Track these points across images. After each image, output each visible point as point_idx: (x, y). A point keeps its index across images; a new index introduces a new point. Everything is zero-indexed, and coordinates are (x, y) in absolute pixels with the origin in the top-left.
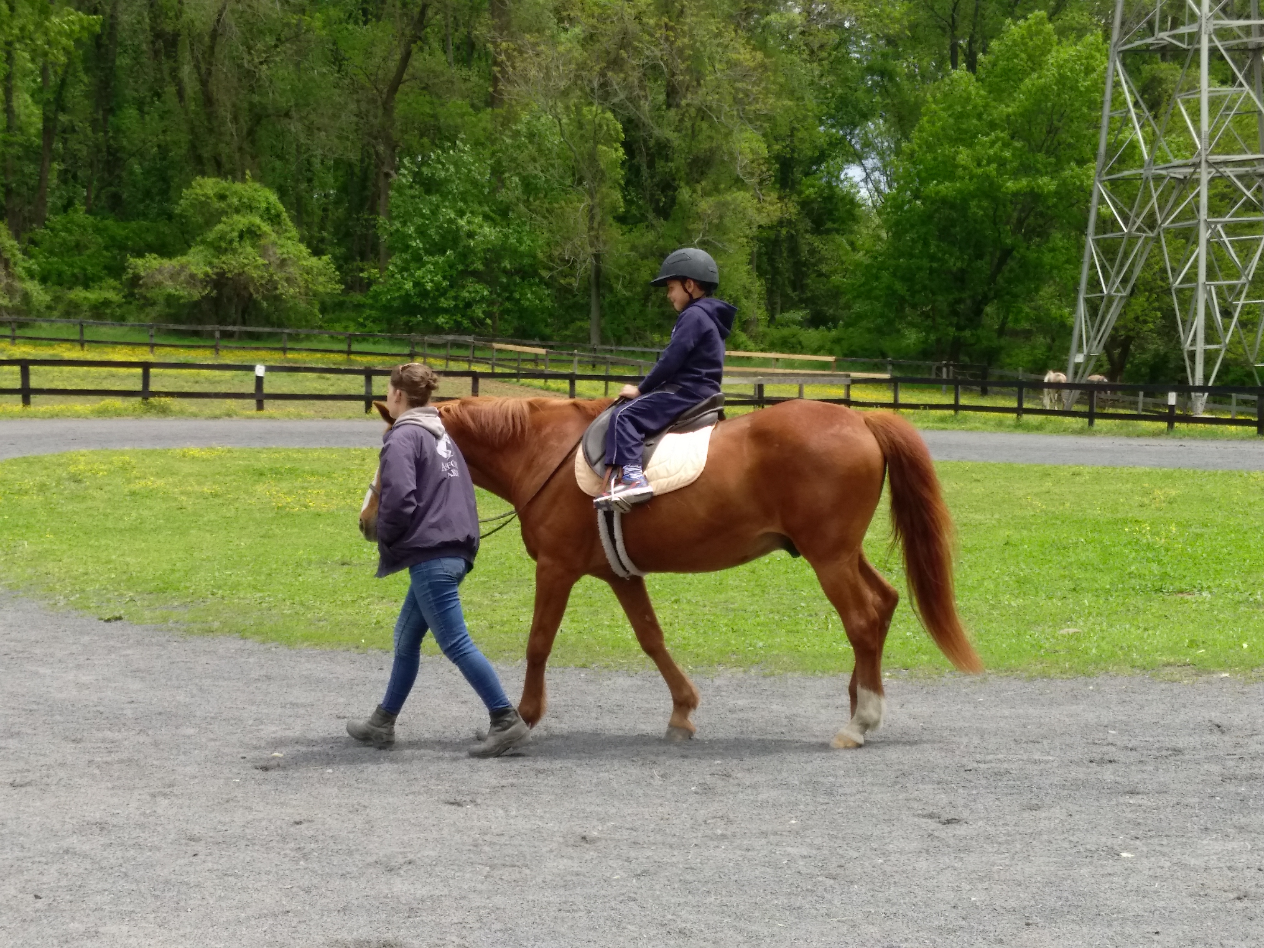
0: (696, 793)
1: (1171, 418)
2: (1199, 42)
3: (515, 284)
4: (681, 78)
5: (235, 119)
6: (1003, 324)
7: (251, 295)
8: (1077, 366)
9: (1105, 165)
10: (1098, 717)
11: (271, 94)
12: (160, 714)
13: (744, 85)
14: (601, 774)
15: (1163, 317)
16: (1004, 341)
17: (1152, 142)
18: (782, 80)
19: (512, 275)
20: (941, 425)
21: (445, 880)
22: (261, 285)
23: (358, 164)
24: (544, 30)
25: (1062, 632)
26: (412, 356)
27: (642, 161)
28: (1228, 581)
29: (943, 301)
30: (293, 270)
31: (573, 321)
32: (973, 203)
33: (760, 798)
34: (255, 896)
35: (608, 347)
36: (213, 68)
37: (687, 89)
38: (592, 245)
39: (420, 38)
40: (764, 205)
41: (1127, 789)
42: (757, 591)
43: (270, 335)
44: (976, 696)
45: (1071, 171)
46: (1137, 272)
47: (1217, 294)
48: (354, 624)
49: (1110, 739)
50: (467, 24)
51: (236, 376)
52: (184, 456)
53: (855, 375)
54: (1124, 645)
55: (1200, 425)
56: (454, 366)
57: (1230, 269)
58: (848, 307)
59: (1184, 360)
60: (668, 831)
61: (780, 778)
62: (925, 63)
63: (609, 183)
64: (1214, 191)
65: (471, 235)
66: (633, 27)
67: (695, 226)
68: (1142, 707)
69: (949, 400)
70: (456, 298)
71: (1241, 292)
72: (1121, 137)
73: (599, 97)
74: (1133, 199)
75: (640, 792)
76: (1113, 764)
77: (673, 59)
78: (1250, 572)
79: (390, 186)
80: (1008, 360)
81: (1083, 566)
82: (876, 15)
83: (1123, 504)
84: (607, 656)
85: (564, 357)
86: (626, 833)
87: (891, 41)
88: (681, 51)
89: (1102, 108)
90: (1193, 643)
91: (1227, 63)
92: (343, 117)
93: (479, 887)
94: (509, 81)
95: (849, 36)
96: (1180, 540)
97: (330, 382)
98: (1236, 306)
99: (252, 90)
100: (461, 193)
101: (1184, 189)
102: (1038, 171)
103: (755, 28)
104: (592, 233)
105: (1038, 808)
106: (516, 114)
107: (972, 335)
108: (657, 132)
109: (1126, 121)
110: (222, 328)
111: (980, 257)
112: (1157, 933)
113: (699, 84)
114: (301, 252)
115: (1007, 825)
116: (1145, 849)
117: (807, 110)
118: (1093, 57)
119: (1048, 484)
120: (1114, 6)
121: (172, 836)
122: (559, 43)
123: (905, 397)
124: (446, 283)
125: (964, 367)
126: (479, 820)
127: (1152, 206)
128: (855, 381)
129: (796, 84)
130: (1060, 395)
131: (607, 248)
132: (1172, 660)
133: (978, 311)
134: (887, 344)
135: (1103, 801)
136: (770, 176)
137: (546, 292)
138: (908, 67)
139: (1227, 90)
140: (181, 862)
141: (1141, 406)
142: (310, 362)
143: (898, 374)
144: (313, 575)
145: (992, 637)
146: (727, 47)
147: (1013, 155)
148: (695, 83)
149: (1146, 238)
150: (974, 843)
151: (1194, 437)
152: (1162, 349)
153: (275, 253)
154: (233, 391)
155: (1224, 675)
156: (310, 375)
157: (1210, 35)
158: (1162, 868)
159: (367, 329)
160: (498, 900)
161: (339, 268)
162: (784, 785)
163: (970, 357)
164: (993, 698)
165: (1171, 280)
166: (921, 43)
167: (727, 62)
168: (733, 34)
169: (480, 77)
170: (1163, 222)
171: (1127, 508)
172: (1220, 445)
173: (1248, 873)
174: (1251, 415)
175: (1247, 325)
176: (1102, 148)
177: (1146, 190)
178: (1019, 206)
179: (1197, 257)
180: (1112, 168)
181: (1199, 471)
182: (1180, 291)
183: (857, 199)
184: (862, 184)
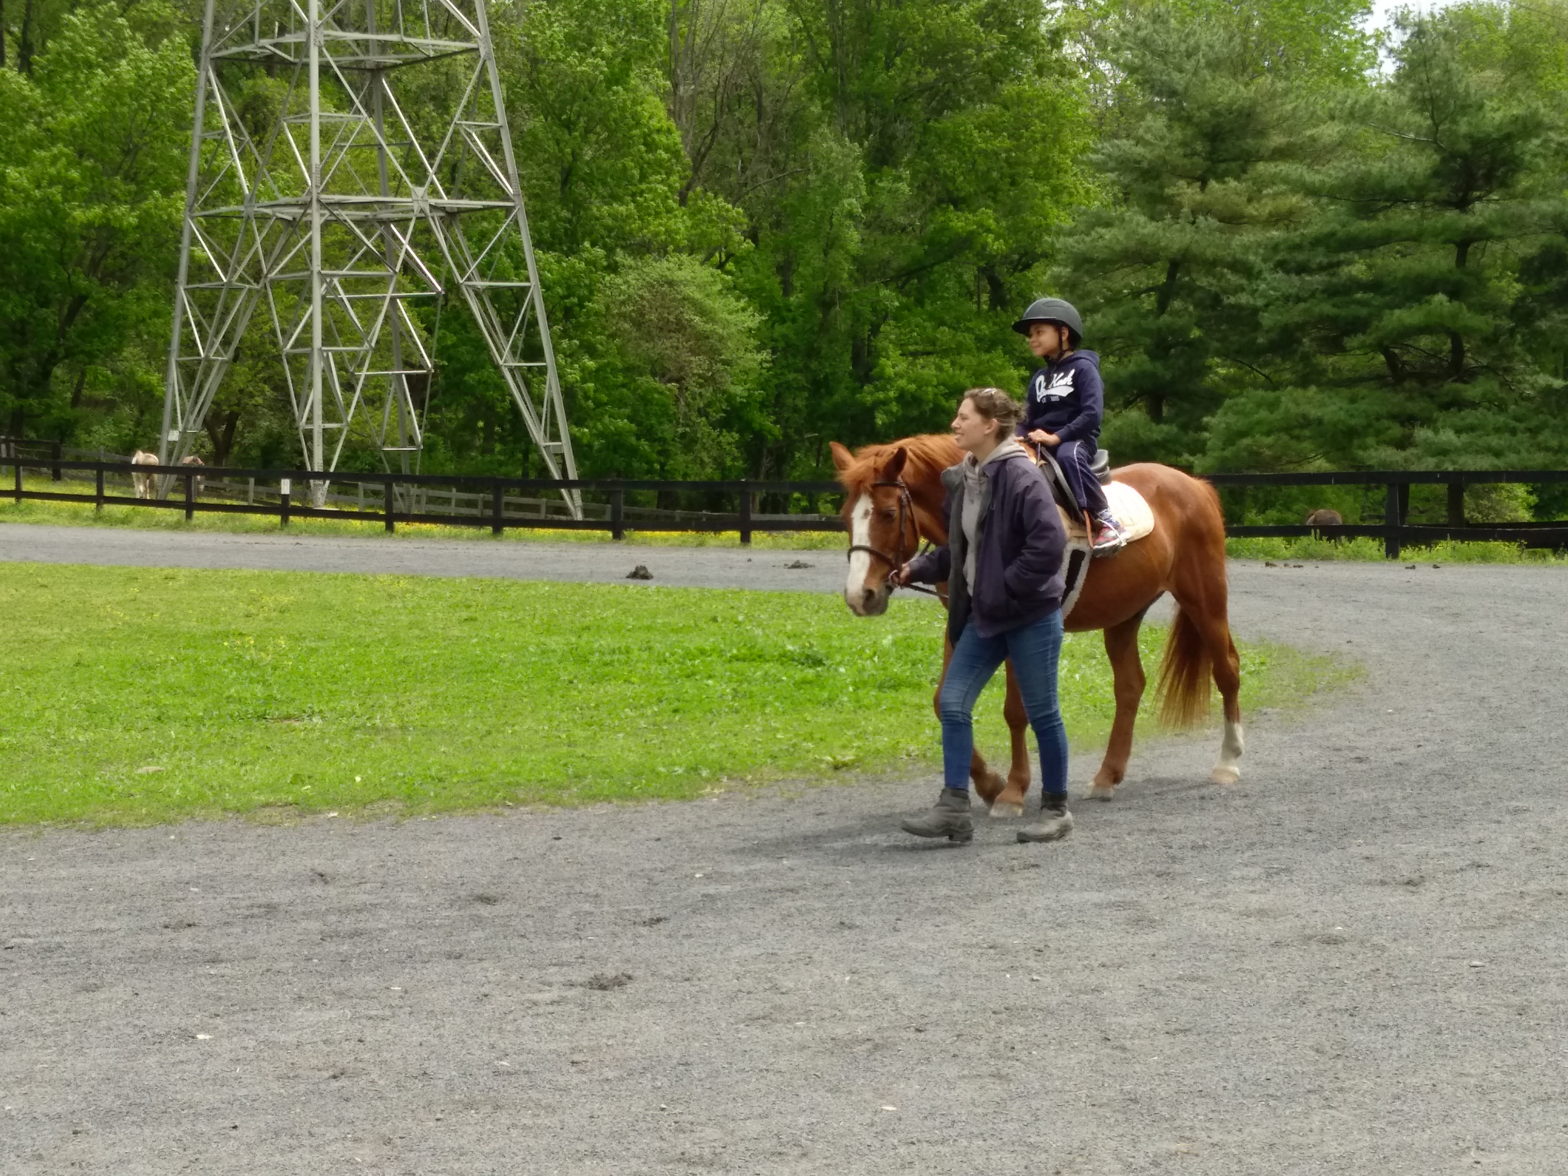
1: (284, 510)
2: (307, 56)
6: (78, 391)
8: (171, 446)
9: (197, 197)
10: (179, 872)
15: (274, 390)
16: (79, 411)
17: (253, 174)
25: (140, 771)
28: (345, 704)
32: (30, 235)
41: (208, 957)
44: (26, 855)
45: (155, 201)
46: (241, 332)
47: (336, 361)
49: (191, 899)
54: (215, 784)
55: (320, 520)
57: (351, 333)
59: (299, 441)
64: (330, 238)
68: (233, 857)
69: (8, 484)
71: (363, 361)
72: (217, 163)
74: (232, 241)
76: (193, 929)
78: (369, 693)
80: (84, 437)
81: (171, 690)
83: (225, 615)
89: (192, 126)
90: (298, 779)
91: (342, 85)
96: (290, 655)
98: (359, 377)
101: (294, 232)
102: (114, 198)
105: (96, 988)
107: (40, 404)
109: (221, 144)
111: (45, 304)
112: (235, 1127)
115: (56, 1012)
116: (226, 1028)
119: (134, 590)
125: (31, 443)
127: (256, 252)
130: (152, 482)
132: (272, 800)
133: (46, 374)
135: (178, 974)
139: (343, 116)
141: (251, 495)
145: (50, 781)
147: (83, 177)
149: (250, 290)
150: (12, 1038)
151: (312, 534)
152: (276, 427)
155: (332, 815)
157: (320, 48)
158: (246, 1048)
163: (37, 431)
164: (48, 856)
165: (282, 343)
170: (269, 272)
171: (229, 618)
172: (342, 543)
173: (346, 1046)
174: (381, 508)
175: (373, 401)
176: (193, 177)
177: (248, 231)
178: (94, 243)
179: (311, 315)
180: (205, 203)
181: (317, 574)
182: (292, 357)
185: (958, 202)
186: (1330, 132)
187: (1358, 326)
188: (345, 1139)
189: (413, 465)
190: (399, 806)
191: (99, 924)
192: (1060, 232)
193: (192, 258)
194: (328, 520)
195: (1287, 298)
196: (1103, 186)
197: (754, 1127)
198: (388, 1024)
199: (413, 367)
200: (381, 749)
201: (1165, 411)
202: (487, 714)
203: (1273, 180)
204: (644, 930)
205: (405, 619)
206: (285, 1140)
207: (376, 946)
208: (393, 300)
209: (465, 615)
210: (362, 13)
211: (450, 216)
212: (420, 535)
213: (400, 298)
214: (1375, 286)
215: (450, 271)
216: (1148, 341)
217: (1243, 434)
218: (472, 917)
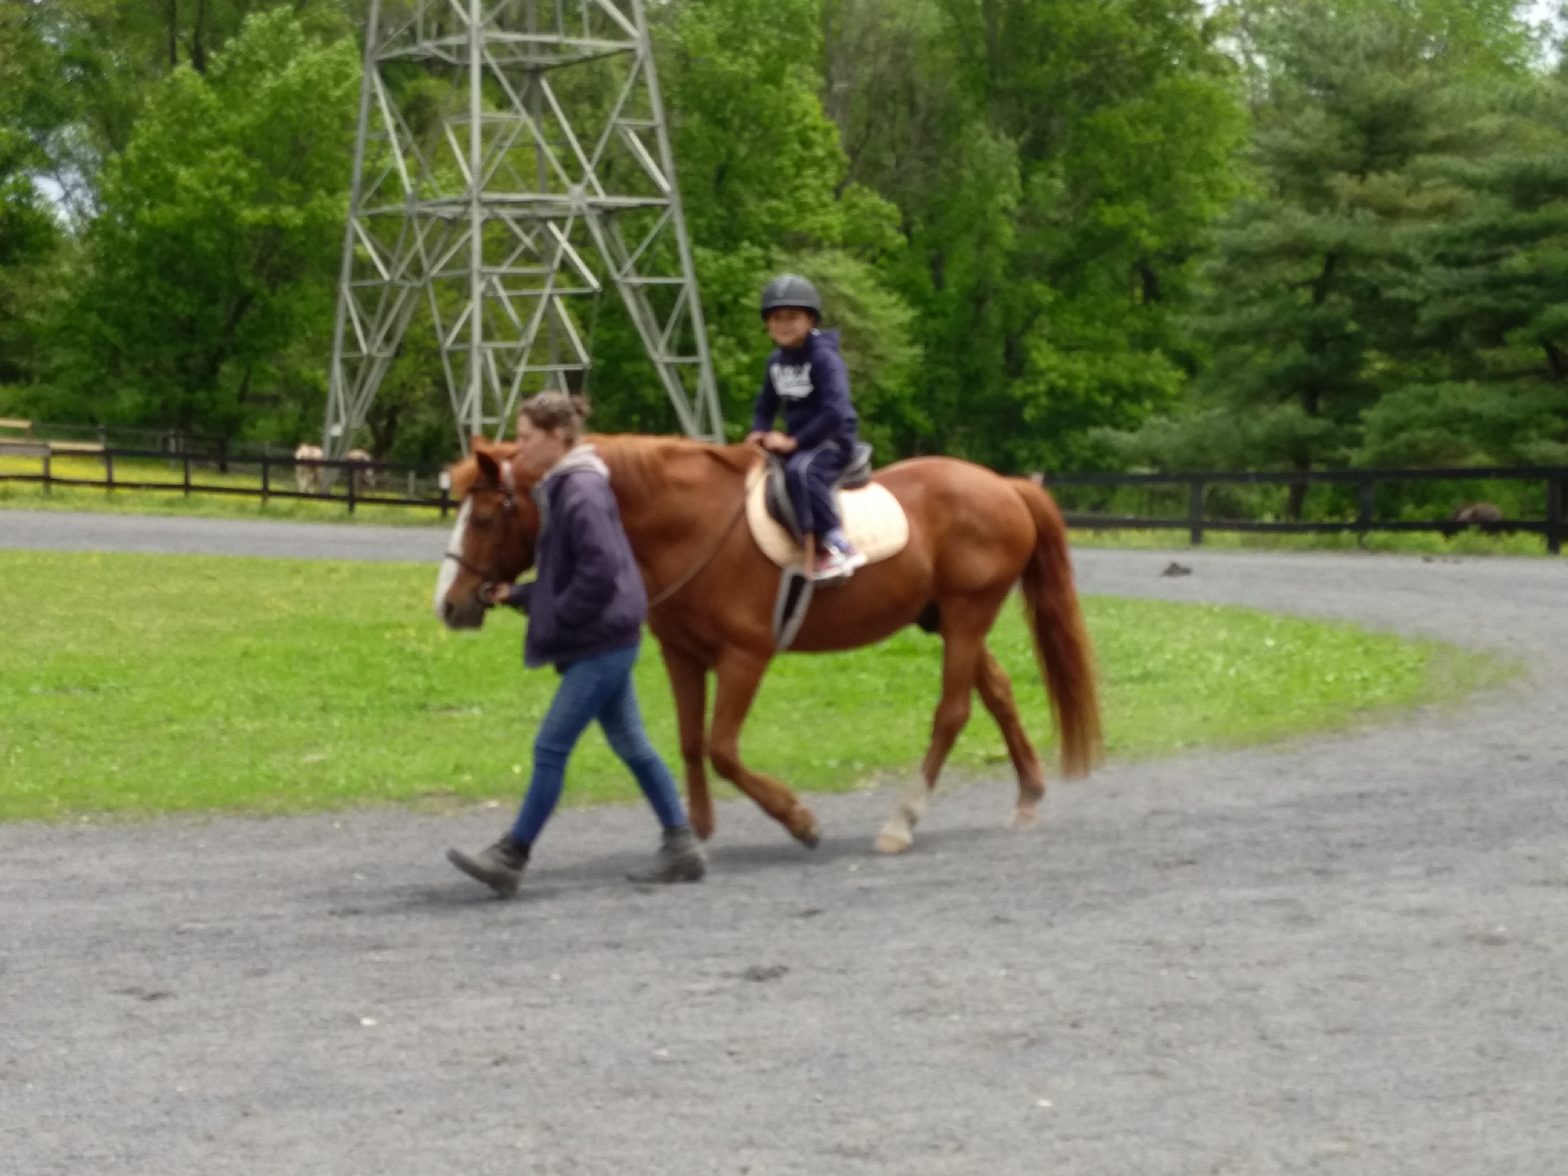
1: (444, 504)
2: (469, 58)
6: (244, 387)
8: (335, 441)
9: (360, 196)
10: (344, 860)
15: (433, 384)
16: (244, 407)
17: (417, 173)
20: (167, 510)
25: (305, 760)
28: (503, 695)
29: (168, 356)
32: (202, 233)
41: (373, 944)
44: (197, 842)
45: (320, 201)
46: (402, 328)
47: (494, 358)
49: (354, 886)
53: (56, 445)
54: (378, 773)
57: (508, 329)
58: (46, 359)
59: (458, 435)
62: (139, 56)
64: (489, 235)
68: (395, 845)
69: (177, 478)
71: (521, 357)
72: (379, 164)
74: (394, 239)
76: (359, 916)
80: (249, 432)
81: (335, 680)
83: (386, 607)
87: (96, 25)
89: (356, 127)
90: (458, 769)
91: (502, 85)
95: (40, 14)
98: (517, 373)
101: (454, 231)
102: (281, 199)
105: (264, 973)
107: (207, 398)
109: (385, 144)
111: (213, 302)
115: (225, 996)
116: (391, 1013)
118: (345, 63)
119: (298, 582)
123: (121, 474)
125: (198, 438)
127: (418, 250)
128: (56, 453)
130: (316, 475)
132: (433, 789)
133: (214, 370)
134: (97, 407)
135: (344, 960)
138: (119, 60)
139: (504, 116)
141: (411, 488)
143: (113, 445)
145: (219, 769)
147: (250, 177)
149: (412, 289)
150: (184, 1021)
152: (434, 421)
155: (493, 804)
157: (481, 49)
158: (410, 1034)
163: (205, 426)
164: (218, 843)
165: (442, 339)
166: (134, 30)
170: (430, 269)
171: (391, 610)
173: (507, 1033)
176: (357, 177)
177: (411, 230)
178: (260, 242)
179: (471, 311)
180: (369, 201)
182: (451, 354)
183: (56, 223)
184: (61, 205)
185: (1110, 198)
186: (1490, 123)
187: (1518, 319)
188: (506, 1124)
191: (268, 910)
192: (1215, 224)
193: (356, 257)
195: (1446, 293)
196: (1259, 180)
197: (909, 1120)
198: (548, 1012)
199: (570, 363)
201: (1321, 404)
203: (1434, 172)
204: (799, 922)
208: (551, 298)
210: (522, 15)
211: (608, 215)
213: (558, 295)
214: (1537, 279)
215: (607, 268)
216: (1303, 332)
217: (1401, 428)
218: (629, 907)
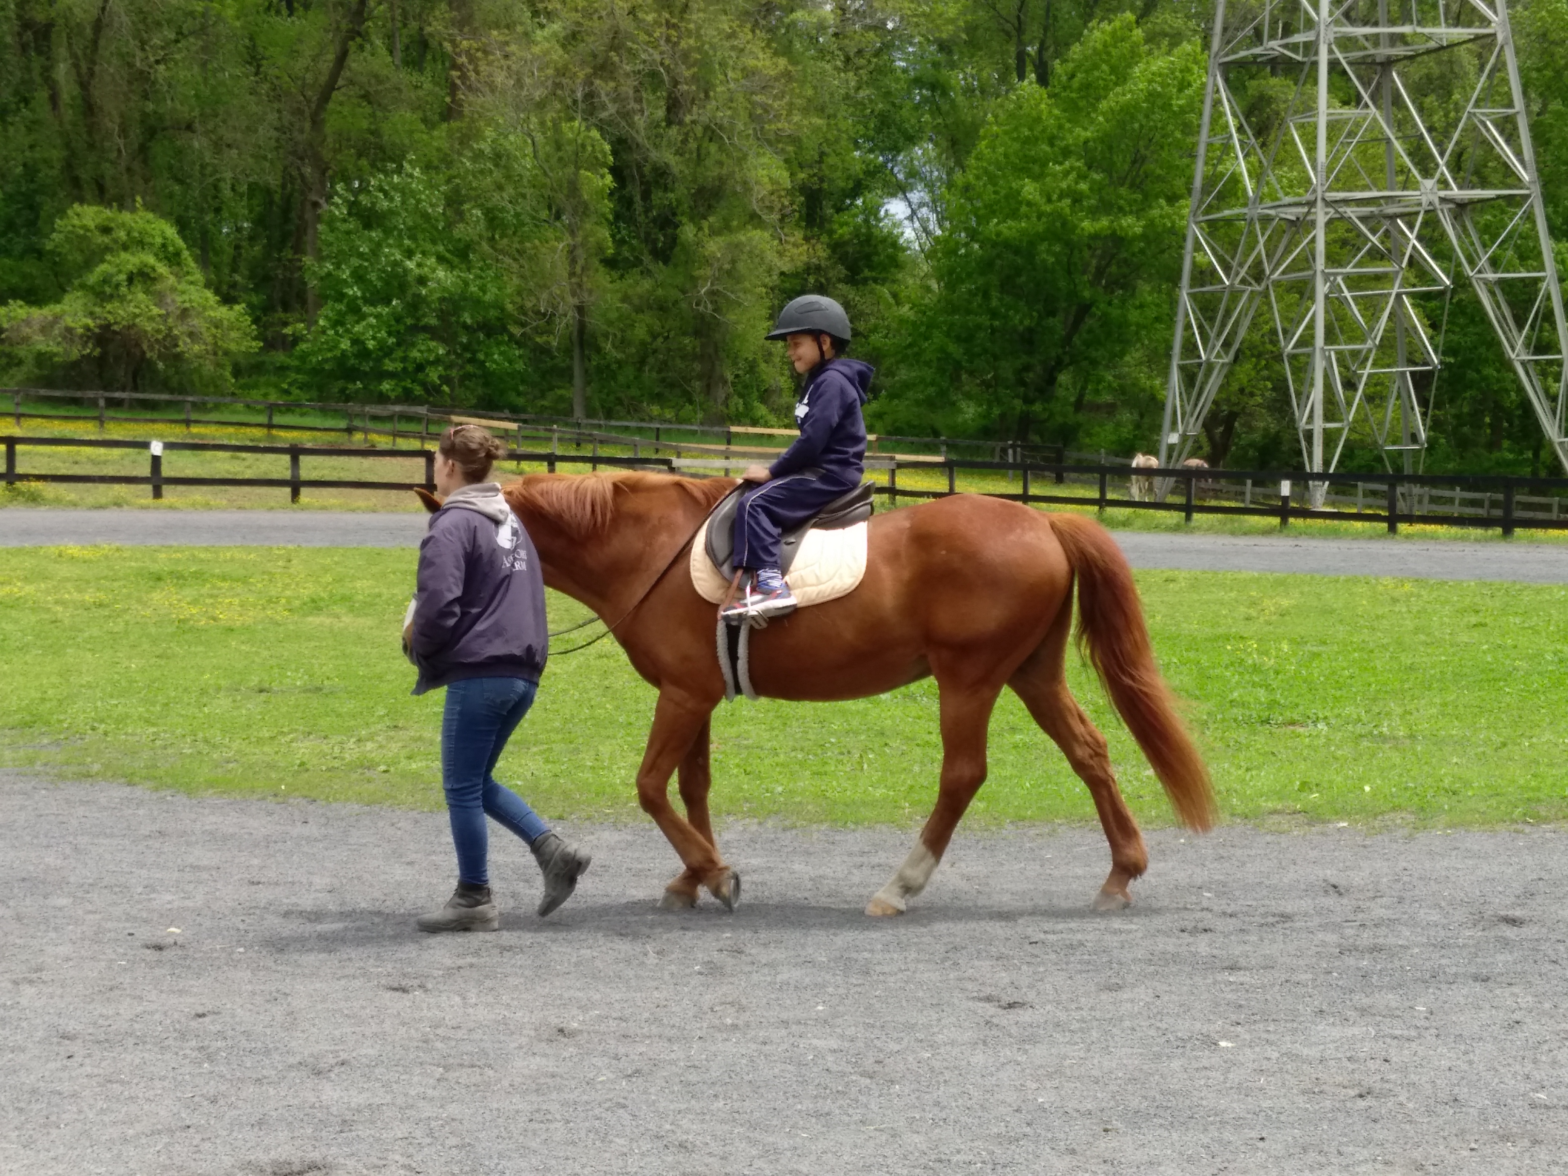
0: (700, 973)
1: (1284, 512)
2: (1316, 53)
3: (479, 343)
4: (686, 87)
5: (124, 131)
6: (1081, 397)
7: (144, 353)
8: (1171, 447)
9: (1201, 202)
10: (1190, 876)
11: (169, 102)
12: (24, 880)
13: (764, 98)
14: (583, 952)
15: (1274, 389)
16: (1081, 417)
17: (1258, 175)
18: (810, 92)
19: (475, 331)
21: (386, 1085)
22: (157, 340)
23: (279, 190)
24: (515, 23)
26: (349, 430)
27: (635, 191)
28: (1349, 710)
29: (1007, 369)
30: (196, 322)
31: (551, 389)
32: (1043, 247)
33: (779, 978)
34: (146, 1107)
35: (596, 422)
36: (97, 68)
37: (693, 102)
38: (574, 294)
39: (359, 34)
40: (788, 247)
41: (1226, 964)
42: (777, 723)
43: (169, 404)
44: (1043, 852)
45: (1160, 209)
46: (1242, 333)
47: (1338, 360)
48: (271, 766)
49: (1205, 904)
50: (419, 17)
51: (127, 455)
52: (60, 556)
53: (900, 457)
55: (1319, 521)
56: (403, 444)
57: (1353, 331)
58: (890, 373)
59: (1299, 442)
60: (665, 1021)
61: (803, 953)
62: (985, 74)
63: (593, 218)
64: (1333, 236)
65: (422, 281)
66: (626, 24)
67: (702, 272)
68: (1244, 864)
69: (1016, 488)
70: (404, 359)
71: (1366, 359)
72: (1220, 168)
73: (583, 111)
74: (1235, 243)
75: (631, 973)
76: (1209, 934)
77: (676, 64)
78: (1375, 700)
79: (318, 219)
80: (1087, 441)
82: (924, 14)
83: (1225, 617)
84: (589, 805)
85: (542, 434)
86: (613, 1024)
87: (944, 47)
88: (685, 56)
89: (1199, 132)
90: (1305, 786)
91: (1350, 79)
92: (261, 130)
93: (430, 1092)
94: (470, 88)
95: (892, 40)
96: (1292, 660)
97: (247, 463)
98: (1361, 376)
99: (145, 97)
100: (409, 229)
101: (1297, 232)
102: (1121, 209)
103: (778, 28)
104: (574, 280)
105: (1118, 988)
106: (478, 130)
107: (1044, 409)
108: (654, 155)
109: (1227, 148)
110: (107, 394)
111: (1052, 313)
112: (1262, 1139)
113: (707, 96)
114: (207, 299)
115: (1081, 1009)
116: (1248, 1037)
117: (839, 130)
118: (1188, 70)
120: (1215, 8)
121: (40, 1034)
122: (534, 43)
123: (962, 485)
124: (392, 340)
125: (1035, 448)
126: (429, 1009)
127: (1259, 253)
128: (901, 465)
129: (827, 98)
130: (1151, 483)
131: (593, 299)
132: (1279, 807)
133: (1051, 381)
134: (939, 419)
135: (1198, 979)
136: (794, 211)
137: (517, 353)
138: (965, 79)
139: (1349, 112)
140: (52, 1065)
141: (1248, 497)
142: (221, 438)
143: (954, 457)
144: (222, 704)
145: (1063, 779)
146: (742, 50)
147: (1091, 189)
148: (702, 96)
149: (1252, 292)
150: (1041, 1032)
151: (1312, 536)
152: (1273, 428)
153: (173, 301)
154: (123, 473)
155: (1342, 824)
156: (221, 454)
157: (1330, 45)
158: (1269, 1059)
159: (292, 398)
160: (453, 1109)
161: (256, 321)
162: (809, 962)
163: (1042, 436)
164: (1064, 854)
165: (1283, 343)
166: (980, 49)
167: (743, 70)
168: (750, 36)
169: (436, 84)
170: (1273, 272)
171: (1230, 621)
172: (1343, 545)
173: (1371, 1064)
174: (1382, 508)
175: (1374, 398)
176: (1198, 183)
177: (1252, 233)
178: (1099, 252)
179: (1314, 315)
180: (1210, 206)
181: (1318, 577)
182: (1293, 357)
183: (901, 241)
184: (906, 222)
188: (1375, 1161)
189: (1416, 463)
190: (1411, 818)
194: (1328, 522)
198: (1414, 1045)
199: (1416, 364)
200: (1389, 759)
202: (1501, 725)
205: (1409, 624)
206: (1312, 1156)
207: (1397, 964)
208: (1399, 296)
209: (1474, 620)
210: (1372, 7)
211: (1460, 208)
212: (1424, 536)
213: (1407, 293)
215: (1459, 264)
218: (1498, 939)
